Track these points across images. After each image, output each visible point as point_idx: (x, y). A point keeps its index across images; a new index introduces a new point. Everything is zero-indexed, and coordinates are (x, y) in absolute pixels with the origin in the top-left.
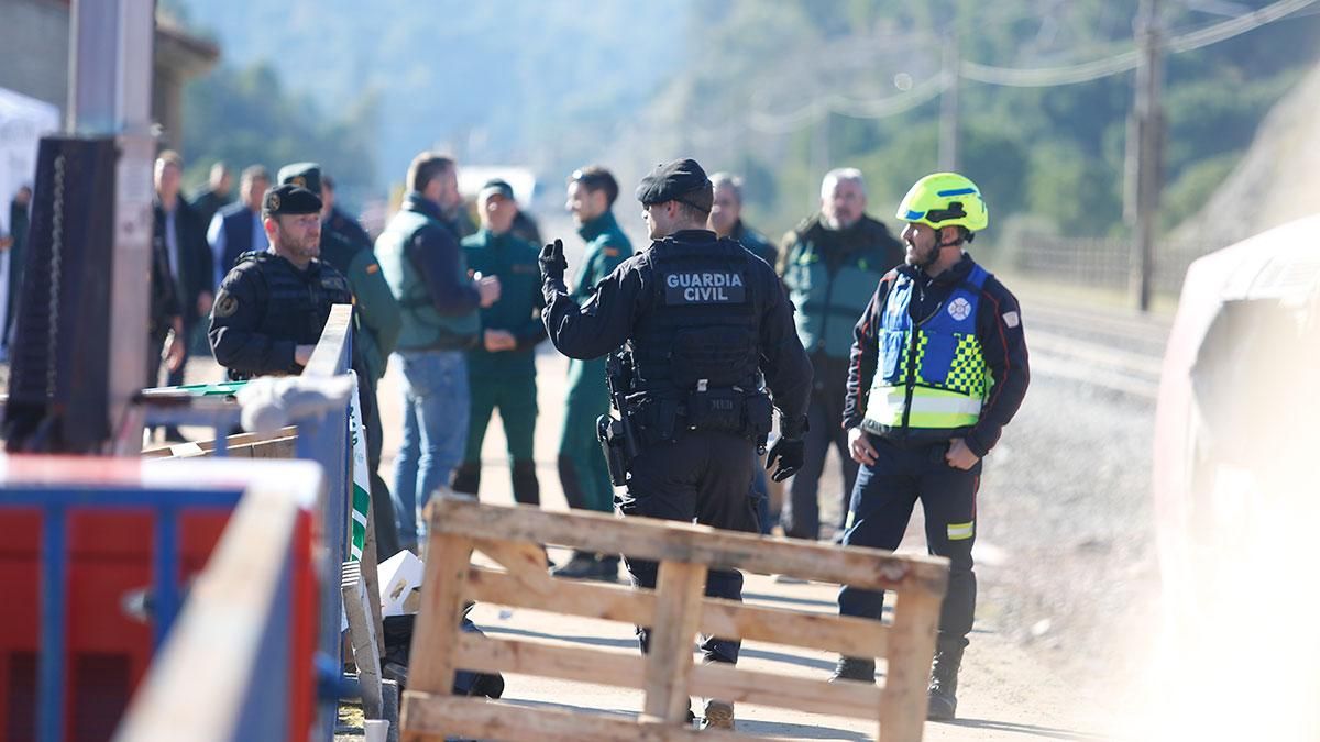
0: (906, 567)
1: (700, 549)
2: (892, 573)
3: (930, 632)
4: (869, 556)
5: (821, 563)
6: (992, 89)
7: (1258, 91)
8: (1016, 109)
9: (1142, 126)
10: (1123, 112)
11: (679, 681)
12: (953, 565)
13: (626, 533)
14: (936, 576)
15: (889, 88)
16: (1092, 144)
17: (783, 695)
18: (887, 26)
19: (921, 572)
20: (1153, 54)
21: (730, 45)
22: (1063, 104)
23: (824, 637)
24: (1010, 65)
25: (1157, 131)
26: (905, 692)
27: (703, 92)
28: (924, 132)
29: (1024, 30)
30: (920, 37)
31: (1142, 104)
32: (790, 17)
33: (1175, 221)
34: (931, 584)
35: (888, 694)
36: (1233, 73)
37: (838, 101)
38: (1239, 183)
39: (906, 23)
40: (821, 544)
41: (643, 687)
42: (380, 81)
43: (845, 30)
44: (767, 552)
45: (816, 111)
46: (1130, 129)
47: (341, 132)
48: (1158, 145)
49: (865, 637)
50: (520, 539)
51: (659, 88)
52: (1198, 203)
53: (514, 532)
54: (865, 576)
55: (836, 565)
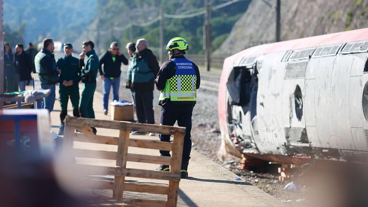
0: (176, 129)
1: (128, 127)
2: (173, 131)
3: (182, 144)
4: (168, 127)
5: (157, 129)
6: (171, 19)
7: (231, 19)
8: (175, 24)
9: (206, 27)
10: (202, 25)
11: (124, 157)
12: (186, 129)
13: (111, 124)
14: (183, 131)
15: (146, 20)
16: (194, 32)
17: (148, 160)
18: (146, 6)
19: (179, 131)
20: (208, 10)
21: (108, 11)
22: (186, 23)
23: (158, 146)
24: (174, 14)
25: (210, 28)
26: (177, 158)
27: (102, 22)
28: (155, 30)
29: (177, 6)
30: (153, 8)
31: (206, 23)
32: (122, 4)
33: (214, 50)
34: (182, 133)
35: (173, 159)
36: (226, 15)
37: (135, 24)
38: (228, 40)
39: (150, 5)
40: (155, 125)
41: (116, 159)
42: (24, 21)
43: (135, 7)
44: (144, 127)
45: (129, 25)
46: (204, 28)
47: (16, 34)
48: (210, 32)
49: (166, 146)
50: (87, 126)
51: (92, 21)
52: (219, 45)
53: (85, 125)
54: (166, 132)
55: (160, 129)
